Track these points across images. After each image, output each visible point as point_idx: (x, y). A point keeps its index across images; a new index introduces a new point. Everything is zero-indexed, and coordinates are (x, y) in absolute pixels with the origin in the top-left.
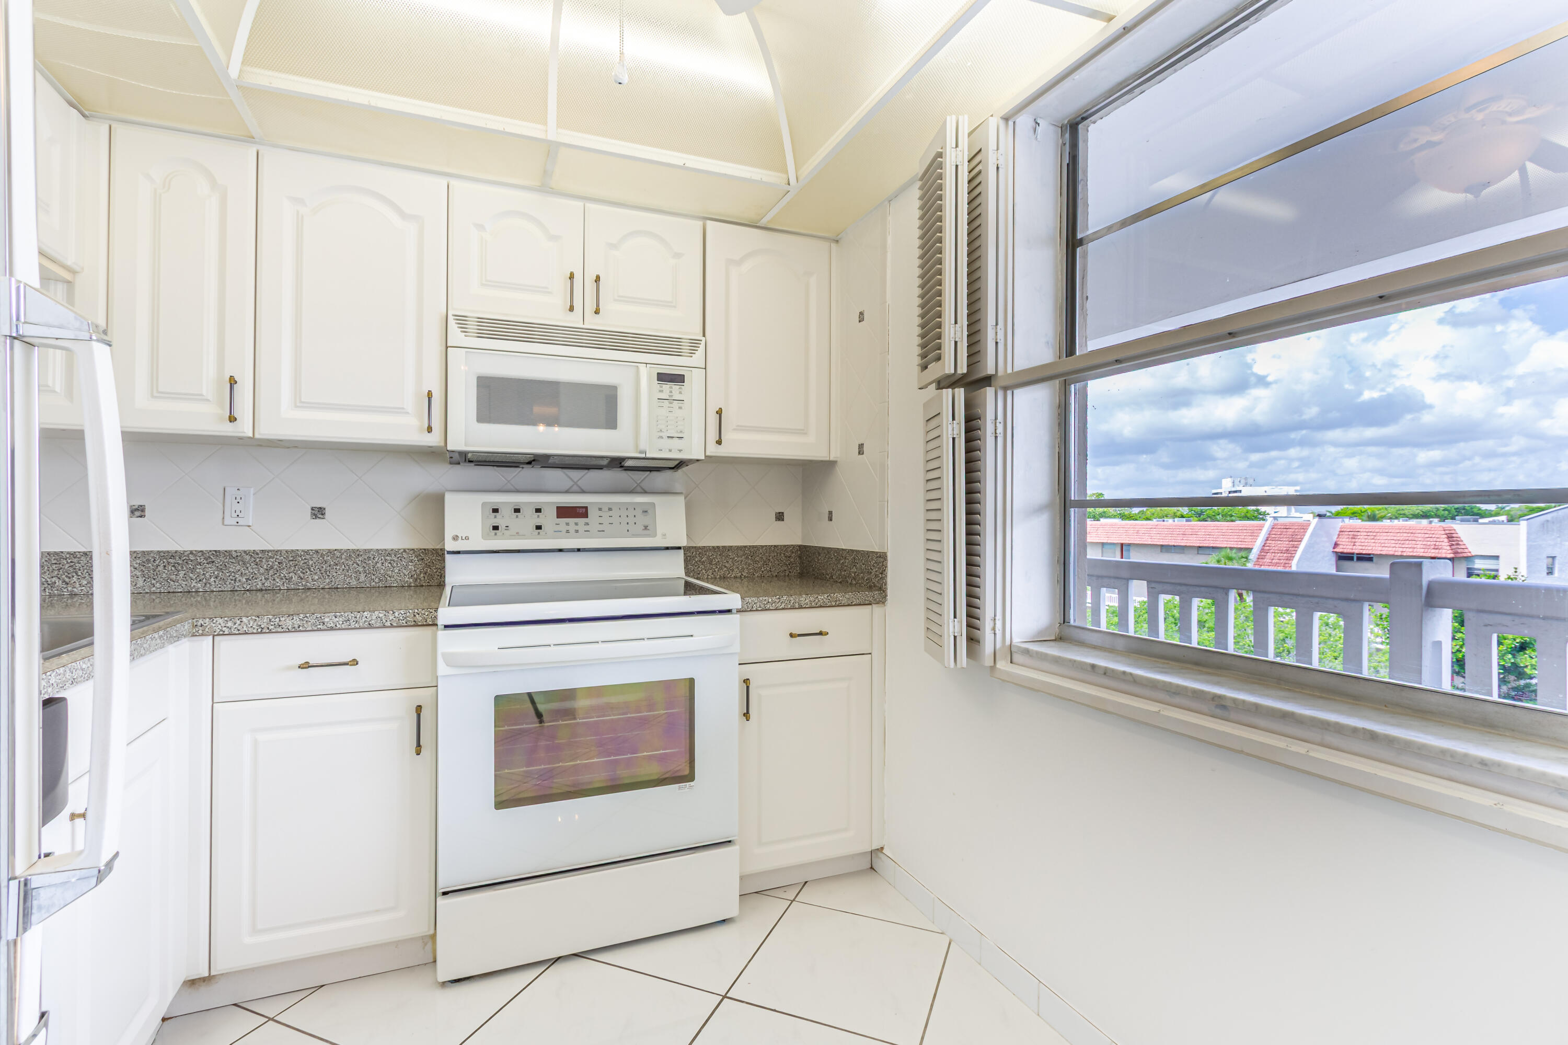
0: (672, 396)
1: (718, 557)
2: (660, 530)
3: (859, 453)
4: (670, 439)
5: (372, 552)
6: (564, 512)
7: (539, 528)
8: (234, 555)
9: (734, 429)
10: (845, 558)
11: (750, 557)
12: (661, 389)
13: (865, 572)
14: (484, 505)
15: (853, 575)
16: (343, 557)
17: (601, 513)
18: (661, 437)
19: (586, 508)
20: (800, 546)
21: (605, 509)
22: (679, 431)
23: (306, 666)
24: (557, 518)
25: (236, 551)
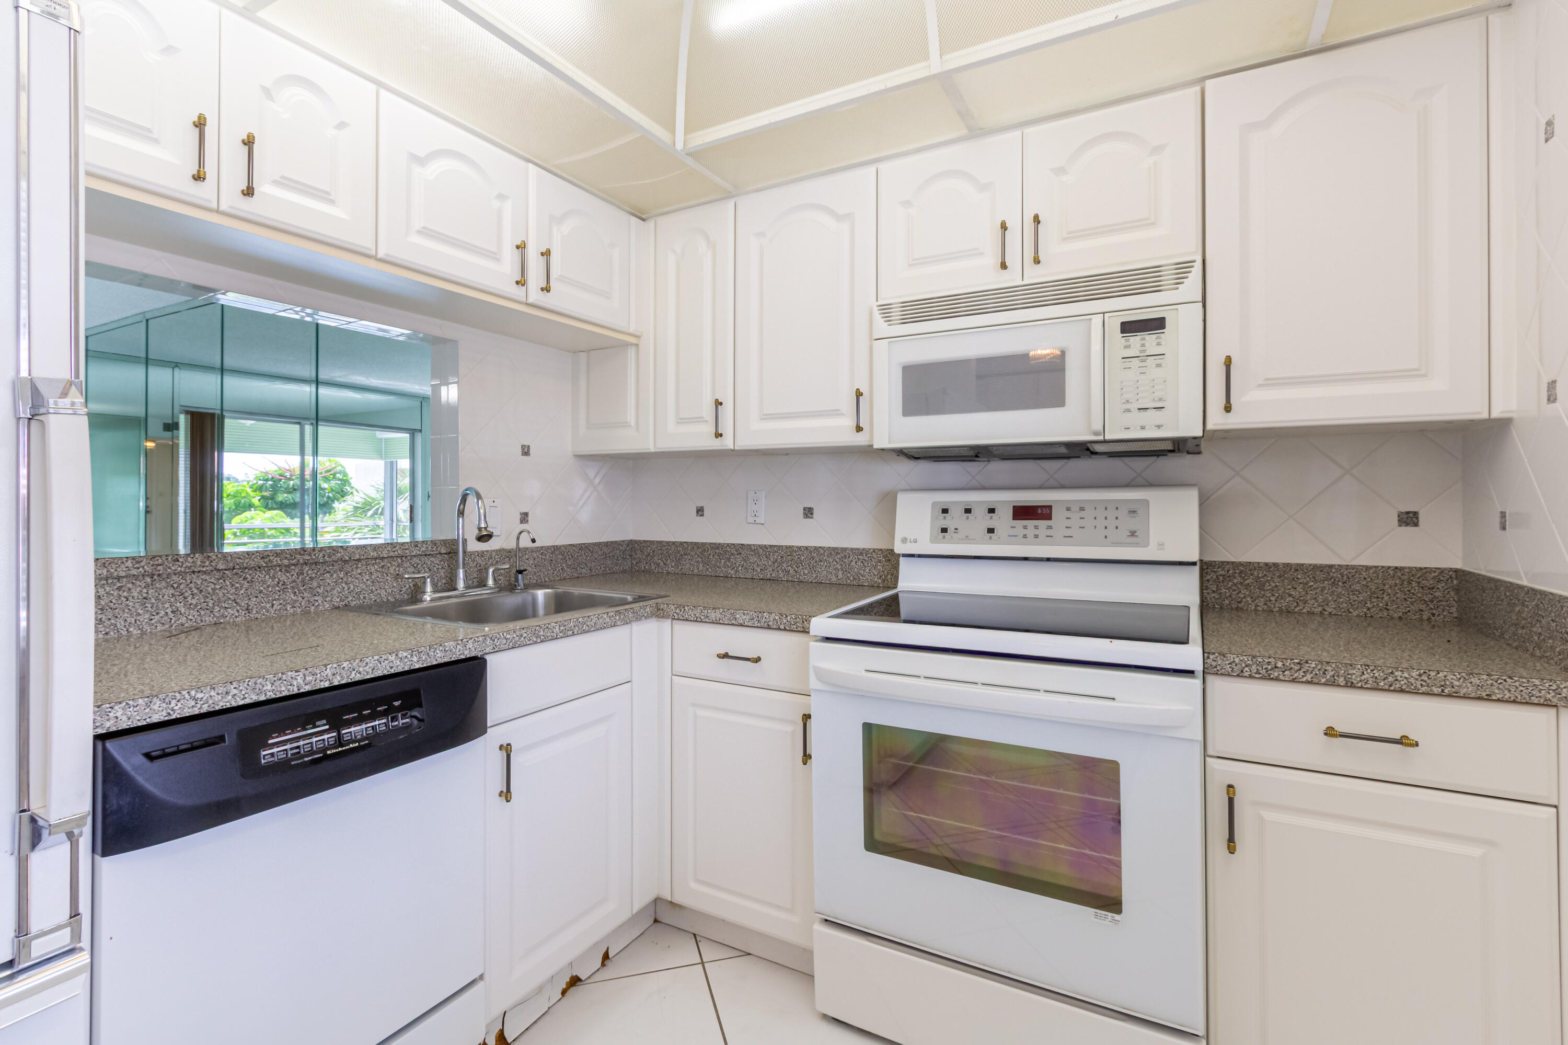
0: (1144, 351)
1: (1276, 580)
2: (1153, 539)
3: (1549, 400)
4: (1142, 413)
5: (848, 551)
6: (1023, 513)
7: (991, 531)
8: (753, 548)
9: (1260, 386)
10: (1523, 604)
11: (1340, 583)
12: (1128, 344)
13: (1556, 636)
14: (934, 504)
15: (1536, 638)
16: (826, 554)
17: (1068, 514)
18: (1129, 411)
19: (1050, 507)
20: (1456, 571)
21: (1075, 508)
22: (1156, 399)
23: (726, 656)
24: (1013, 519)
25: (754, 545)
